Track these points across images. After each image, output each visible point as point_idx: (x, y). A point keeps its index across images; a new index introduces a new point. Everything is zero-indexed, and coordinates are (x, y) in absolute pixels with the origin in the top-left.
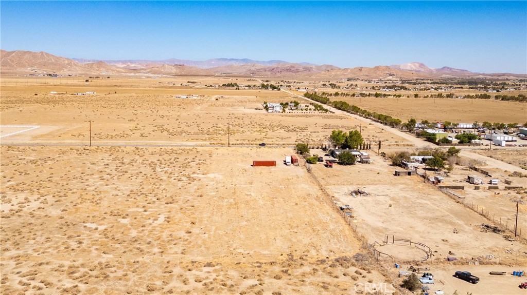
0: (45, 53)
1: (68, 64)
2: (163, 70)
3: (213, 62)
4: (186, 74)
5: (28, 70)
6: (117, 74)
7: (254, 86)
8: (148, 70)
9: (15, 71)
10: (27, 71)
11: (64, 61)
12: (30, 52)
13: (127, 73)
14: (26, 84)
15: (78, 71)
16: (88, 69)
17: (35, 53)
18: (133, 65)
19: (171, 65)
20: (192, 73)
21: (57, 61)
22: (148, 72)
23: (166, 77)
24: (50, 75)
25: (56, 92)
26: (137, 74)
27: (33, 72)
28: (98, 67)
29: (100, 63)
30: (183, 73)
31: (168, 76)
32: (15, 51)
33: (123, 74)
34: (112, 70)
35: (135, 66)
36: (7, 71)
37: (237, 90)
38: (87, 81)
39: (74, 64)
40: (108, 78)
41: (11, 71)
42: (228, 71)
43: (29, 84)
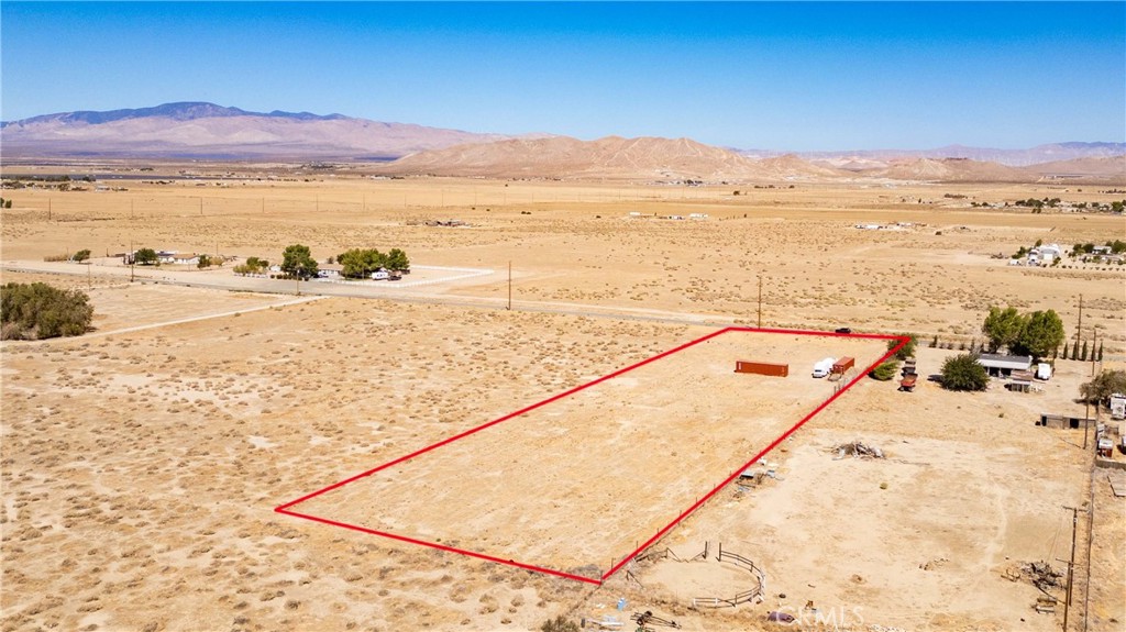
0: (689, 140)
1: (727, 161)
2: (917, 171)
3: (1049, 152)
4: (967, 177)
5: (656, 173)
6: (817, 181)
7: (1095, 205)
8: (886, 172)
9: (634, 175)
10: (653, 175)
11: (721, 155)
12: (663, 139)
13: (837, 177)
14: (617, 199)
15: (742, 174)
16: (763, 169)
17: (671, 140)
18: (864, 161)
19: (939, 160)
20: (983, 177)
21: (706, 155)
22: (885, 176)
23: (918, 186)
24: (690, 182)
25: (638, 214)
26: (857, 180)
27: (664, 176)
28: (782, 166)
29: (788, 159)
30: (962, 177)
31: (926, 183)
32: (638, 139)
33: (830, 179)
34: (810, 172)
35: (866, 164)
36: (621, 175)
37: (1036, 215)
38: (736, 193)
39: (739, 161)
40: (792, 187)
41: (627, 175)
42: (1077, 171)
43: (622, 199)
